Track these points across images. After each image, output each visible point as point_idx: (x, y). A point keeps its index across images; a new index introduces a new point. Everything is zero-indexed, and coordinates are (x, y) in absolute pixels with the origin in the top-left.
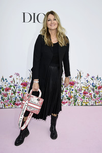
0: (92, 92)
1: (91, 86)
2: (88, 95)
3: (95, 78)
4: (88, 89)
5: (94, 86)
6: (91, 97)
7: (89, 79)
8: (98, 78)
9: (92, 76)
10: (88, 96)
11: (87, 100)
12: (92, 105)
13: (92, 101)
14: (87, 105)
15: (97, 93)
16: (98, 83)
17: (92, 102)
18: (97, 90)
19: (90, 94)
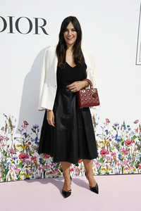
0: (115, 150)
1: (114, 140)
2: (110, 155)
3: (120, 126)
4: (108, 146)
5: (119, 140)
6: (115, 160)
7: (110, 128)
8: (124, 126)
9: (115, 123)
10: (108, 158)
11: (108, 164)
12: (117, 174)
13: (117, 166)
14: (108, 174)
15: (125, 152)
16: (125, 134)
17: (116, 168)
18: (125, 147)
19: (113, 155)
